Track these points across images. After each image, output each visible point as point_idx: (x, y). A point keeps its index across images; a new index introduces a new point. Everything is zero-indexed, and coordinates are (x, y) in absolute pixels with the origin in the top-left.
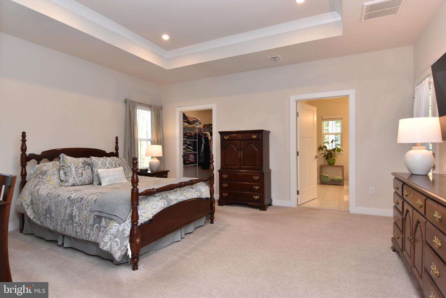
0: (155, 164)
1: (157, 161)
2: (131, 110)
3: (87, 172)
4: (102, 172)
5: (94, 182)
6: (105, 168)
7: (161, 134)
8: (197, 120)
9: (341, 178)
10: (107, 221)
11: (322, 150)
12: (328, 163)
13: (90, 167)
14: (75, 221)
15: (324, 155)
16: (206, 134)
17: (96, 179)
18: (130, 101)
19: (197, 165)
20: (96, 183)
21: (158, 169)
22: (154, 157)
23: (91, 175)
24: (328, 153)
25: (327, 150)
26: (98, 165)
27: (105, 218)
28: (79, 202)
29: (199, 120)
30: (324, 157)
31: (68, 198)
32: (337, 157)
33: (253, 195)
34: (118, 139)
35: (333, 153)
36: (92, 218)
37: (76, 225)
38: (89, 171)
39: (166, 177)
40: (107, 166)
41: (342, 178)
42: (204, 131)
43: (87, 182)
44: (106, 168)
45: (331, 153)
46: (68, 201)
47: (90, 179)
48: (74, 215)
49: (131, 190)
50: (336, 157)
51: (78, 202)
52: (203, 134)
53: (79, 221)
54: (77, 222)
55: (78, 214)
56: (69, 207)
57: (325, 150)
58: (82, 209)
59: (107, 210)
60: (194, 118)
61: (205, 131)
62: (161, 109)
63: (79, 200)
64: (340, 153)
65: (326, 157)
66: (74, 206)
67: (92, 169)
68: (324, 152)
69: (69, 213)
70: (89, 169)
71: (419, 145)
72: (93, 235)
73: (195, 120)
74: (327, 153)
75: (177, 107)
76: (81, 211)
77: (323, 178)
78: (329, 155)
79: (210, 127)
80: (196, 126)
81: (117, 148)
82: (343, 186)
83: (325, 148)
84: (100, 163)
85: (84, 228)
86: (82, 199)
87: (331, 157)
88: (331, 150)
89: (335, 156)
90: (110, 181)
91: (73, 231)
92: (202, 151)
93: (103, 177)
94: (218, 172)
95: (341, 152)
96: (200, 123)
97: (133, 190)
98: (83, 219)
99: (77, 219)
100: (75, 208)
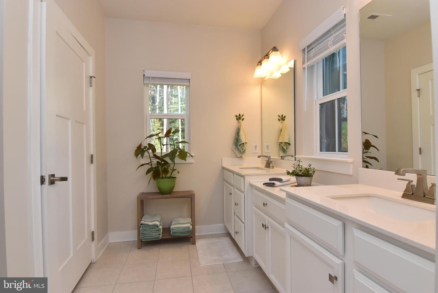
11: (142, 156)
12: (159, 188)
15: (148, 167)
24: (158, 162)
25: (156, 157)
30: (148, 172)
32: (178, 172)
35: (169, 161)
41: (191, 225)
45: (166, 163)
50: (176, 172)
57: (151, 155)
64: (183, 161)
65: (153, 174)
68: (149, 161)
74: (155, 161)
77: (145, 232)
78: (160, 168)
82: (194, 243)
83: (150, 151)
87: (166, 171)
88: (166, 155)
89: (174, 170)
95: (187, 158)
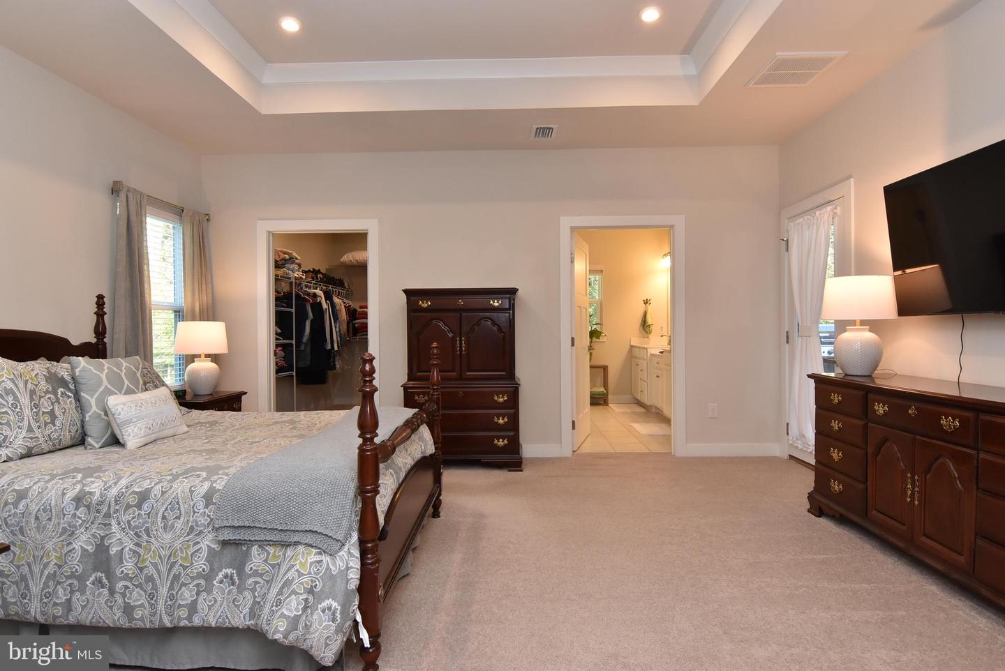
0: (203, 374)
1: (213, 365)
2: (133, 218)
3: (66, 407)
4: (124, 404)
5: (89, 440)
6: (121, 393)
7: (209, 290)
8: (290, 258)
9: (602, 389)
10: (268, 554)
13: (70, 390)
14: (118, 572)
16: (315, 295)
17: (94, 429)
18: (128, 191)
19: (294, 374)
20: (98, 443)
21: (215, 388)
22: (203, 356)
23: (75, 415)
26: (101, 383)
27: (260, 546)
28: (131, 506)
29: (297, 259)
31: (78, 500)
33: (492, 438)
34: (104, 303)
36: (204, 553)
37: (128, 584)
38: (70, 403)
39: (239, 410)
40: (126, 386)
41: (605, 390)
42: (306, 286)
43: (67, 441)
44: (123, 392)
46: (77, 509)
47: (74, 430)
48: (111, 553)
49: (359, 448)
51: (128, 506)
52: (308, 294)
53: (141, 569)
54: (128, 574)
55: (131, 546)
56: (82, 530)
58: (147, 531)
59: (269, 518)
60: (285, 253)
61: (310, 288)
62: (207, 220)
63: (132, 500)
64: (598, 340)
66: (114, 523)
67: (78, 398)
69: (84, 550)
70: (69, 397)
71: (858, 323)
72: (210, 607)
73: (287, 257)
75: (260, 220)
76: (145, 537)
79: (317, 277)
80: (291, 272)
81: (100, 331)
82: (608, 405)
84: (104, 376)
85: (163, 591)
86: (143, 497)
90: (150, 432)
91: (111, 608)
92: (305, 339)
93: (128, 422)
94: (402, 388)
96: (299, 265)
97: (362, 450)
98: (157, 560)
99: (129, 566)
100: (115, 527)
